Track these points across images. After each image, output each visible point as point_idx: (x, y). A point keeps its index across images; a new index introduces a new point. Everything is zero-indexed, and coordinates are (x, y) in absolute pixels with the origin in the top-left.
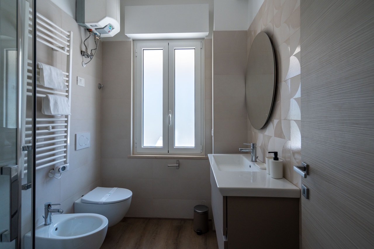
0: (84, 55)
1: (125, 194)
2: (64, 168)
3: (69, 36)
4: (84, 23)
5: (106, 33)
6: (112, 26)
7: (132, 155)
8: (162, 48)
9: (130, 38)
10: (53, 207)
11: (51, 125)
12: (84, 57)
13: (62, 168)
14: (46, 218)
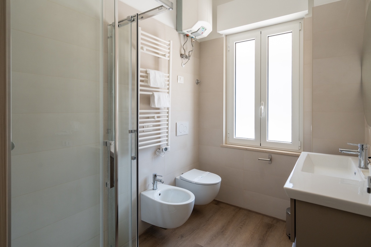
0: (183, 57)
1: (214, 179)
2: (166, 149)
3: (169, 45)
4: (182, 31)
5: (199, 35)
6: (204, 27)
7: (224, 145)
8: (254, 38)
9: (222, 34)
10: (158, 178)
11: (156, 115)
12: (183, 58)
13: (164, 149)
14: (154, 184)
